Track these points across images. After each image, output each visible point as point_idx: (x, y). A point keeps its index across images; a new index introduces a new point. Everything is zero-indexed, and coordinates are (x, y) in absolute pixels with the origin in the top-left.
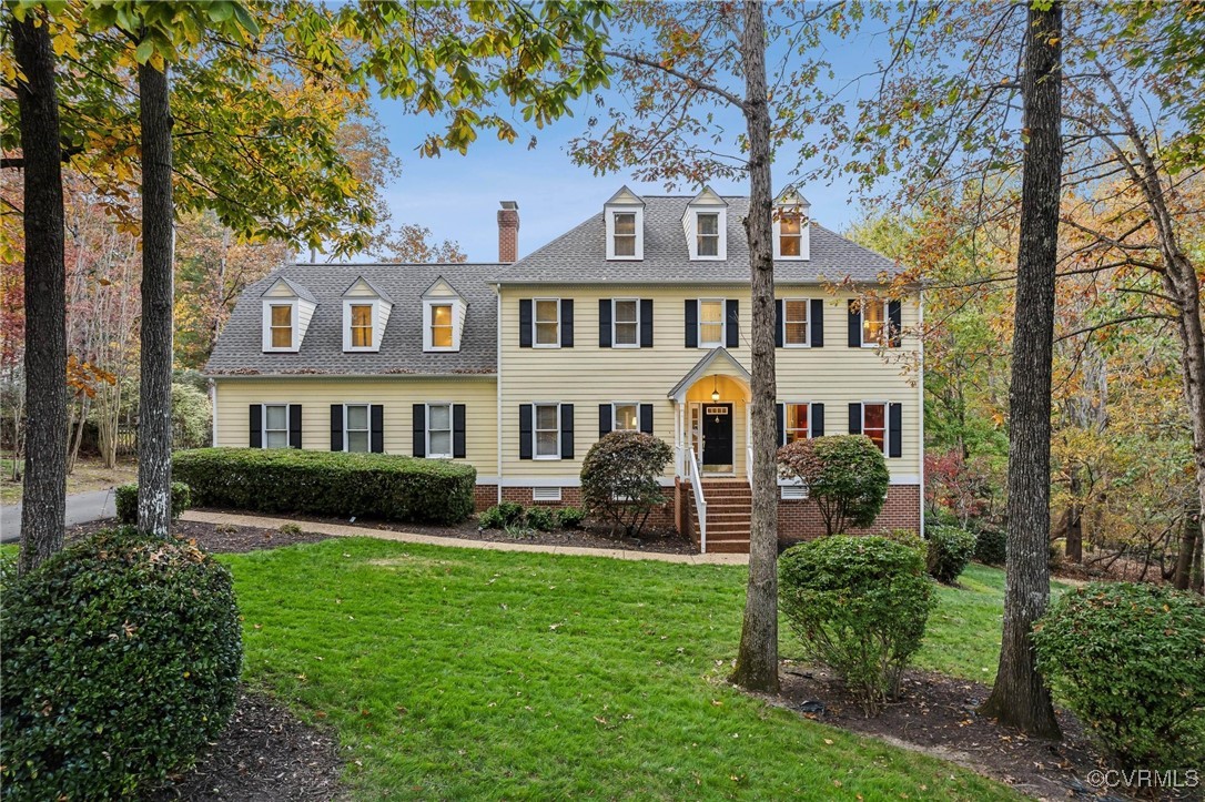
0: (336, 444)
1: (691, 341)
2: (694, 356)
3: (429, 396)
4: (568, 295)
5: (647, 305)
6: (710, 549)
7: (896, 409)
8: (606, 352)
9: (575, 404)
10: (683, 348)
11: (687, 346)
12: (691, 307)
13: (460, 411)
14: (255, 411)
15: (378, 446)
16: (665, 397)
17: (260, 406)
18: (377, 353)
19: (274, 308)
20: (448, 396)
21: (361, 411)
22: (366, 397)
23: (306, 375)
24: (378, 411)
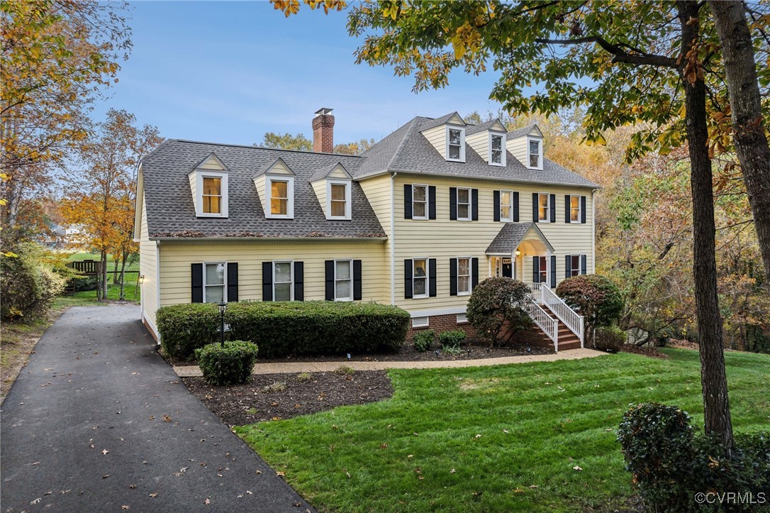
0: (267, 296)
1: (497, 218)
2: (498, 227)
3: (337, 254)
4: (433, 183)
5: (475, 192)
6: (561, 348)
7: (584, 258)
8: (454, 223)
9: (437, 258)
10: (492, 221)
11: (495, 221)
12: (497, 194)
13: (358, 264)
14: (196, 269)
15: (300, 295)
16: (484, 253)
17: (201, 264)
18: (292, 220)
19: (205, 179)
20: (349, 254)
21: (286, 268)
22: (290, 255)
23: (247, 238)
24: (299, 266)
